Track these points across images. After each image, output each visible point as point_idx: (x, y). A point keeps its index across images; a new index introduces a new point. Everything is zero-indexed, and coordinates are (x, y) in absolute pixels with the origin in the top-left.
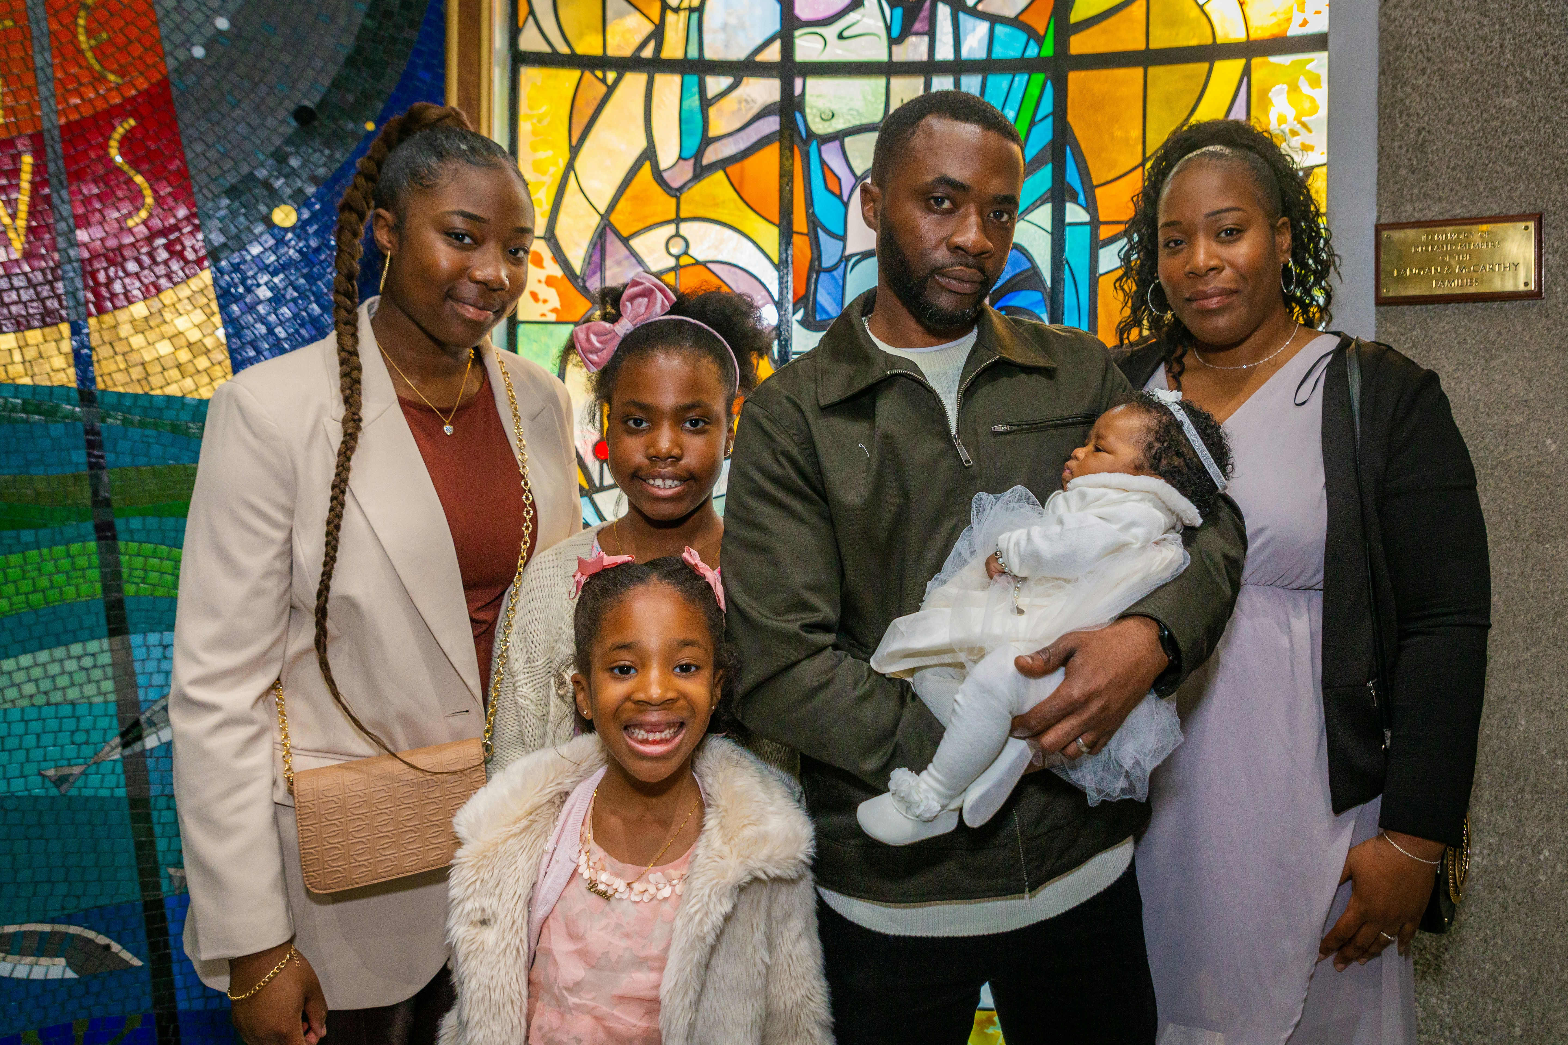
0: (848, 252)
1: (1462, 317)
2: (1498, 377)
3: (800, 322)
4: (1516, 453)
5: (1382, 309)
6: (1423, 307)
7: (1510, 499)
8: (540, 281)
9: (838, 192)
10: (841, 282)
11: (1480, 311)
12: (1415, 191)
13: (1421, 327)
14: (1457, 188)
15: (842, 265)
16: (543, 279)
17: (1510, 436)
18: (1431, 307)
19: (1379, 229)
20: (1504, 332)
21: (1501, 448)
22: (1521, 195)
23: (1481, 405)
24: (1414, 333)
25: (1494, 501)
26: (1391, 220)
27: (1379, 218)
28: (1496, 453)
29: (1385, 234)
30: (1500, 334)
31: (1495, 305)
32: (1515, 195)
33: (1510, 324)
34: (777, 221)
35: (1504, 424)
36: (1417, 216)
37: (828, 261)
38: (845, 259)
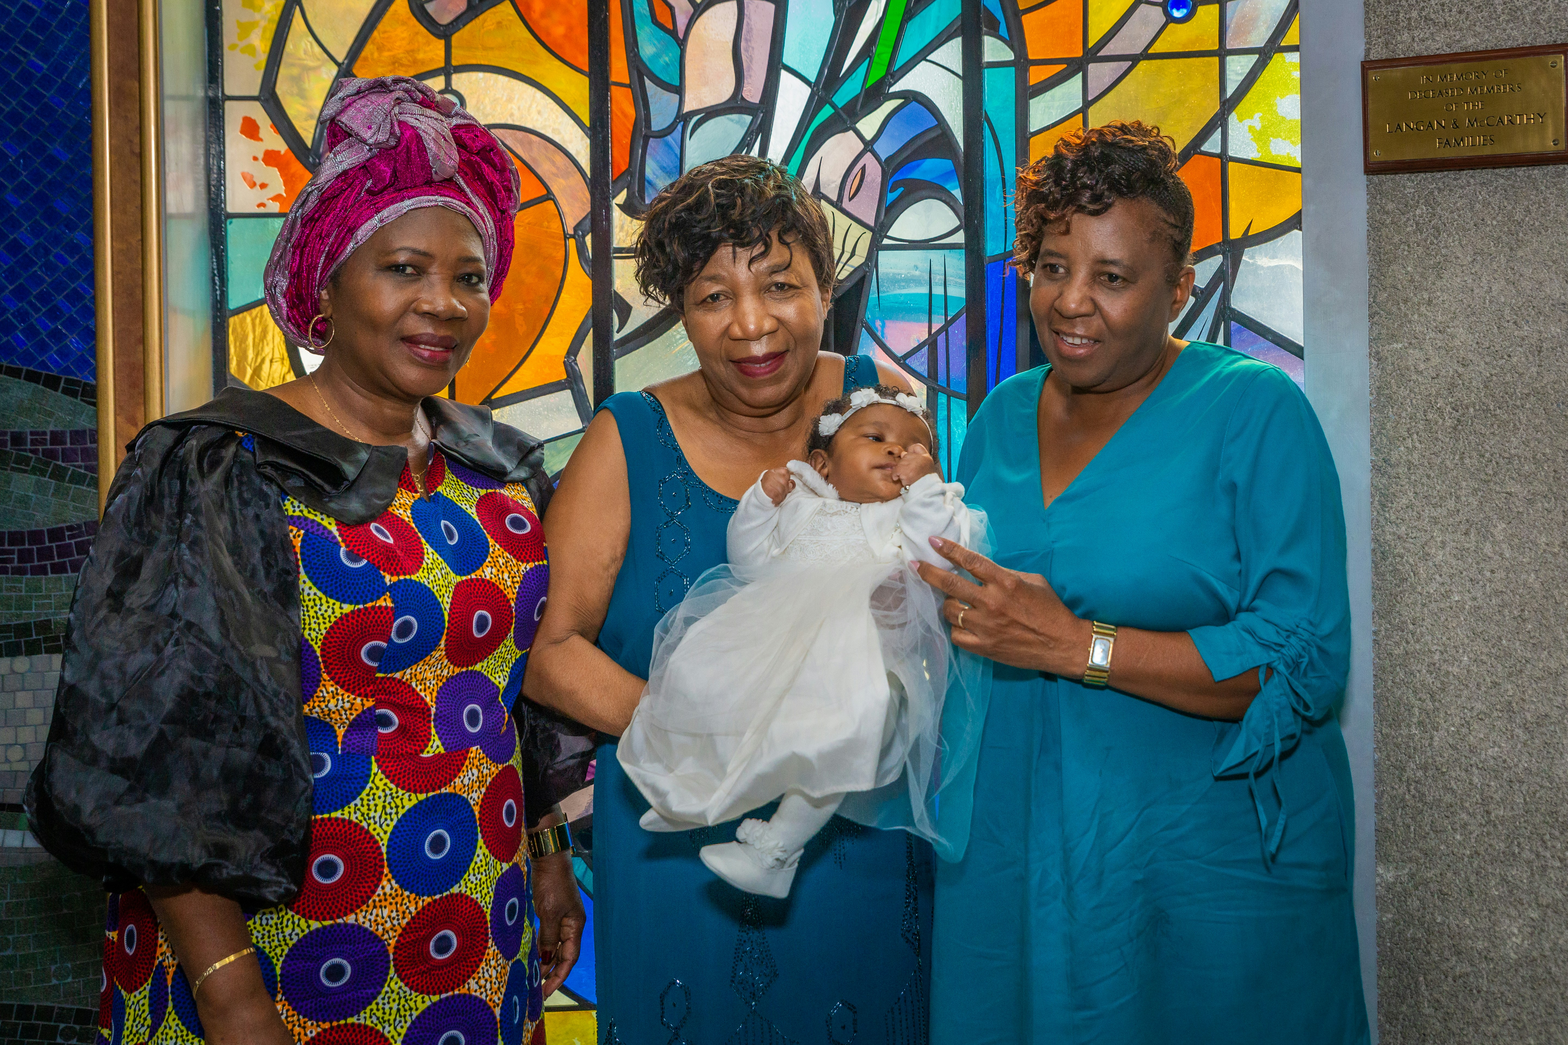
0: (687, 109)
1: (1478, 188)
2: (1528, 272)
3: (624, 208)
4: (1553, 377)
5: (1375, 179)
6: (1429, 175)
7: (1547, 441)
8: (255, 159)
9: (670, 27)
10: (678, 151)
11: (1502, 181)
12: (1414, 14)
13: (1427, 203)
14: (1468, 9)
15: (679, 127)
16: (261, 156)
17: (1544, 353)
18: (1439, 175)
19: (1367, 66)
20: (1533, 208)
21: (1534, 369)
22: (1550, 18)
23: (1507, 311)
24: (1418, 212)
25: (1526, 443)
26: (1384, 54)
27: (1368, 51)
28: (1527, 379)
29: (1373, 76)
30: (1528, 211)
31: (1521, 172)
32: (1543, 17)
33: (1541, 197)
34: (586, 69)
35: (1536, 336)
36: (1419, 49)
37: (659, 122)
38: (683, 118)
